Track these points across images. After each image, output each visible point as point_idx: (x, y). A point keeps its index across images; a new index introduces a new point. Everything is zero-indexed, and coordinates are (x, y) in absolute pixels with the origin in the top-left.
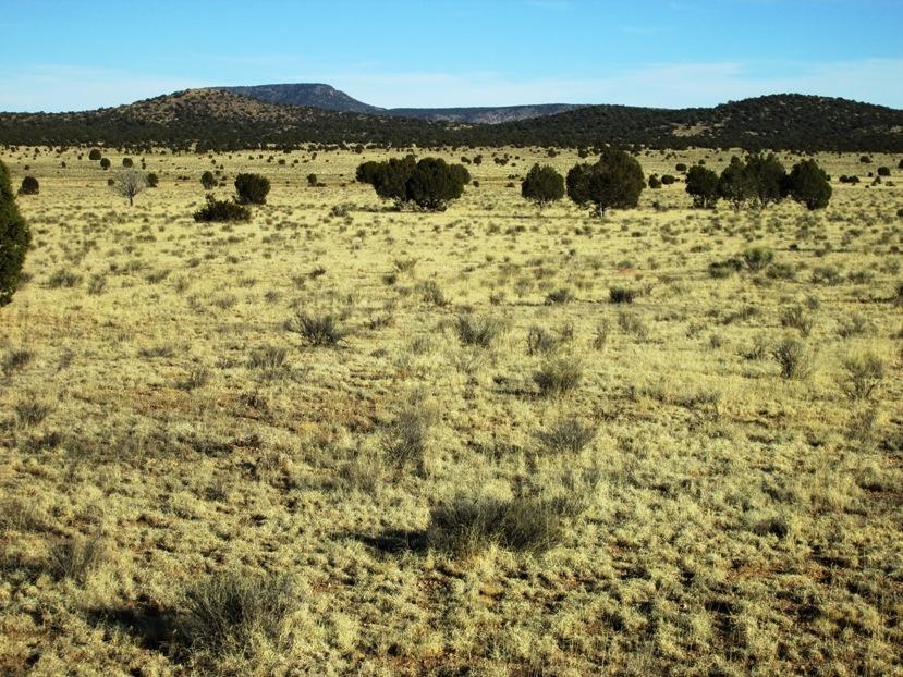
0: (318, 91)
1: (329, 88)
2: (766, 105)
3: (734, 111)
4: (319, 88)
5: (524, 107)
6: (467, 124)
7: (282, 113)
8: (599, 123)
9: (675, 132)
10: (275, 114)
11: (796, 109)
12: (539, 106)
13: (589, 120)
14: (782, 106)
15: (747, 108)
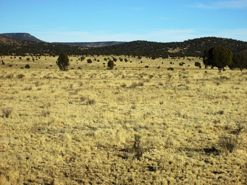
0: (25, 36)
1: (28, 34)
2: (203, 41)
3: (191, 43)
4: (25, 35)
5: (101, 42)
6: (86, 47)
7: (15, 42)
8: (138, 48)
9: (169, 51)
10: (12, 43)
11: (215, 42)
12: (106, 42)
13: (134, 46)
14: (209, 42)
15: (196, 42)
